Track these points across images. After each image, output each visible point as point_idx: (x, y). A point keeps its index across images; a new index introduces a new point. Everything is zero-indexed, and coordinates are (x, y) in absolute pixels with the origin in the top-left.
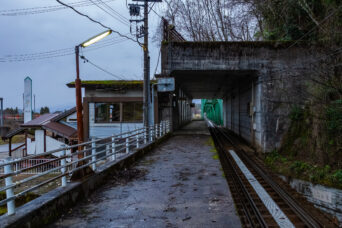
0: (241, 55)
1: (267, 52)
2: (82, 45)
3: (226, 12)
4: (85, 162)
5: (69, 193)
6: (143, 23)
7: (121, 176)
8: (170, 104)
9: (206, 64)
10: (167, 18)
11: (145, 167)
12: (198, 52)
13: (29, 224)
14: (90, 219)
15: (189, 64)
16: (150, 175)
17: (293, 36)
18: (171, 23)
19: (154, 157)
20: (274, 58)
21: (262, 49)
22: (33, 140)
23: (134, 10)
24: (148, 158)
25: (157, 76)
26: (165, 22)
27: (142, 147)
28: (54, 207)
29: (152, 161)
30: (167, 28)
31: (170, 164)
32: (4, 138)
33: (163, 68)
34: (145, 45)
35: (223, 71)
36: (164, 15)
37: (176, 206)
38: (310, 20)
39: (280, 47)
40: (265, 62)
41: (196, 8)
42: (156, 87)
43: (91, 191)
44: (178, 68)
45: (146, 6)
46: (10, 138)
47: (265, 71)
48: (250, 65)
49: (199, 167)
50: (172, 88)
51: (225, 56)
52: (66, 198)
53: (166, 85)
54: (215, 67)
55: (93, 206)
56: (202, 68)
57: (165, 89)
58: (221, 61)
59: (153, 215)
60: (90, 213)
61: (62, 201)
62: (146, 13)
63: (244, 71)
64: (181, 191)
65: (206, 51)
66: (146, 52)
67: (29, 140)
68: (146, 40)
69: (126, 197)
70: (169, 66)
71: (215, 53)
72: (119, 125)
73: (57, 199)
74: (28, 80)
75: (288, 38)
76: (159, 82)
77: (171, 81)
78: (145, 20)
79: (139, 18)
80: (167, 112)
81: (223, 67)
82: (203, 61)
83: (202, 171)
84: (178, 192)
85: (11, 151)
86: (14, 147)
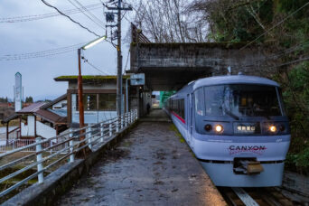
0: (197, 54)
1: (220, 52)
2: (83, 48)
3: (183, 18)
4: (84, 143)
5: (77, 168)
6: (116, 28)
7: (111, 155)
8: (137, 95)
9: (168, 62)
10: (135, 24)
11: (126, 148)
12: (161, 52)
13: (54, 191)
14: (96, 189)
15: (154, 62)
16: (132, 154)
17: (242, 38)
18: (138, 27)
19: (131, 139)
20: (226, 57)
21: (216, 49)
22: (26, 124)
23: (109, 17)
24: (126, 141)
25: (127, 72)
26: (134, 27)
27: (121, 131)
28: (68, 179)
29: (130, 144)
30: (135, 32)
31: (146, 146)
32: (3, 123)
33: (132, 65)
34: (119, 46)
35: (182, 68)
36: (133, 21)
37: (163, 180)
38: (256, 24)
39: (231, 47)
40: (218, 60)
41: (158, 15)
42: (129, 81)
43: (90, 167)
44: (144, 65)
45: (119, 14)
46: (8, 122)
47: (218, 68)
48: (205, 62)
49: (171, 149)
50: (143, 82)
51: (184, 55)
52: (75, 171)
53: (138, 80)
54: (176, 64)
55: (95, 179)
56: (164, 65)
57: (136, 83)
58: (181, 59)
59: (146, 187)
60: (95, 184)
61: (73, 174)
62: (119, 20)
63: (200, 68)
64: (163, 168)
65: (168, 51)
66: (119, 52)
67: (23, 124)
68: (119, 42)
69: (119, 172)
70: (137, 64)
71: (176, 53)
72: (96, 112)
73: (70, 172)
74: (18, 75)
75: (237, 40)
76: (132, 77)
77: (142, 76)
78: (119, 25)
79: (113, 24)
80: (135, 102)
81: (182, 64)
82: (165, 60)
83: (175, 152)
84: (161, 168)
85: (8, 133)
86: (10, 129)
